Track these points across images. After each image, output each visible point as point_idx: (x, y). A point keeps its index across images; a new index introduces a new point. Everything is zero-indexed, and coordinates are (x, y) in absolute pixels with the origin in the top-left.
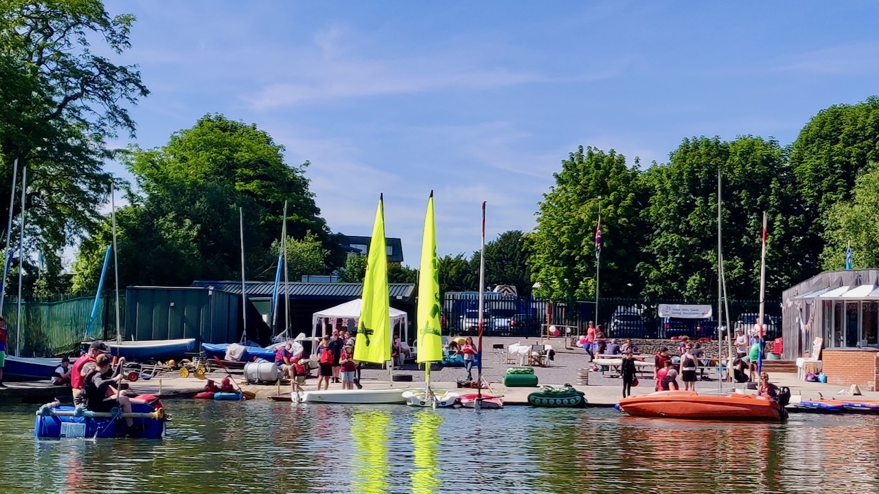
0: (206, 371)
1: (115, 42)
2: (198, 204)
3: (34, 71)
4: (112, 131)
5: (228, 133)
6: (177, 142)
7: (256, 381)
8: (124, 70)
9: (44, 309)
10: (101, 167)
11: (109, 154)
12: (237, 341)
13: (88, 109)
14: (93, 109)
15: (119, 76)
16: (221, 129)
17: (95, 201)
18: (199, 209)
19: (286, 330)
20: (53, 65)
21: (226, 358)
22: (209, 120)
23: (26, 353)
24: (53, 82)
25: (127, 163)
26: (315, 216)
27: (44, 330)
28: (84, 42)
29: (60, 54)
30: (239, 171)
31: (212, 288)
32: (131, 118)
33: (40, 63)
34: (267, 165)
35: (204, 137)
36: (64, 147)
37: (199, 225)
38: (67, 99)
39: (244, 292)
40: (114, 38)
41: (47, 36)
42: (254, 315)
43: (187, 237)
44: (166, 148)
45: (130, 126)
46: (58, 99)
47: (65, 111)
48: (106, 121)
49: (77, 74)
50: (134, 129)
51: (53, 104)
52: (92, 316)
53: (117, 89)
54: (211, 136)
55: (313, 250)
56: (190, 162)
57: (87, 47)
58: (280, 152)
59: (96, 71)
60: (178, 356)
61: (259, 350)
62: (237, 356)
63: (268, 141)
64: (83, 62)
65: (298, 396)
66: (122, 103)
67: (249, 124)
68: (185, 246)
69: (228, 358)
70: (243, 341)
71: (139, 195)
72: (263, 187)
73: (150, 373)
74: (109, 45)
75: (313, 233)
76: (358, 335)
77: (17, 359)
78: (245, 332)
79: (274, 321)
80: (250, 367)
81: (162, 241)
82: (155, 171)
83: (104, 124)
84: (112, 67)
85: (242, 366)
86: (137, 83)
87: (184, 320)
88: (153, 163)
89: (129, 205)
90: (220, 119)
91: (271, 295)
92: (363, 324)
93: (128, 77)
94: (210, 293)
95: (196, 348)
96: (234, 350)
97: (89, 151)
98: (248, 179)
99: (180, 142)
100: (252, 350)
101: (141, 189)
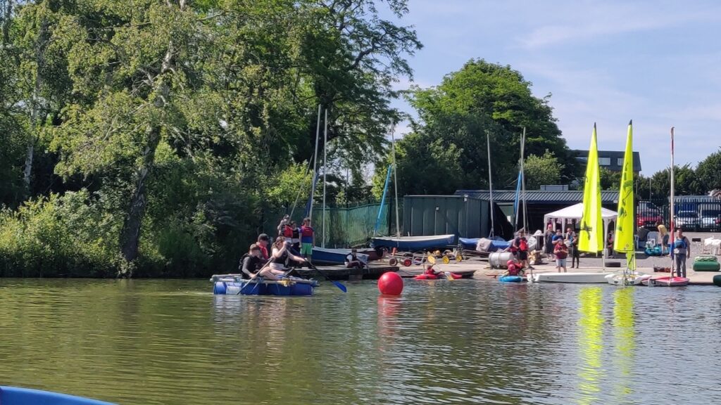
0: (463, 259)
1: (397, 9)
2: (460, 131)
3: (337, 34)
4: (396, 77)
5: (488, 73)
6: (448, 82)
7: (498, 266)
8: (403, 30)
9: (343, 213)
10: (388, 105)
11: (394, 95)
12: (487, 237)
13: (377, 61)
14: (382, 61)
15: (400, 35)
16: (482, 70)
17: (384, 131)
18: (461, 135)
19: (524, 228)
20: (351, 28)
21: (477, 249)
22: (473, 64)
23: (330, 246)
24: (352, 42)
25: (410, 100)
26: (558, 137)
27: (344, 229)
28: (373, 10)
29: (355, 20)
30: (496, 103)
31: (467, 196)
32: (410, 66)
33: (342, 27)
34: (519, 98)
35: (469, 78)
36: (359, 92)
37: (462, 149)
38: (362, 54)
39: (491, 199)
40: (397, 6)
41: (347, 6)
42: (500, 216)
43: (451, 158)
44: (440, 87)
45: (409, 73)
46: (356, 54)
47: (361, 63)
48: (391, 70)
49: (369, 34)
50: (411, 75)
51: (352, 58)
52: (379, 217)
53: (399, 45)
54: (474, 77)
55: (551, 165)
56: (457, 98)
57: (375, 14)
58: (528, 87)
59: (382, 32)
60: (442, 248)
61: (503, 243)
62: (485, 248)
63: (520, 79)
64: (373, 25)
65: (532, 277)
66: (403, 55)
67: (504, 64)
68: (450, 164)
69: (478, 249)
70: (491, 236)
71: (420, 124)
72: (515, 115)
73: (420, 260)
74: (392, 12)
75: (550, 151)
76: (581, 232)
77: (323, 249)
78: (492, 230)
79: (517, 221)
80: (494, 256)
81: (433, 161)
82: (431, 105)
83: (389, 72)
84: (395, 28)
85: (487, 255)
86: (413, 39)
87: (446, 220)
88: (429, 99)
89: (413, 132)
90: (481, 62)
91: (514, 201)
92: (585, 223)
93: (407, 35)
94: (465, 200)
95: (456, 241)
96: (482, 243)
97: (378, 94)
98: (502, 110)
99: (451, 82)
100: (496, 243)
101: (421, 119)
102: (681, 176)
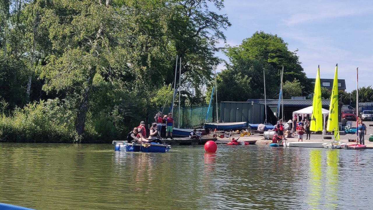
0: (251, 134)
1: (218, 5)
2: (250, 69)
3: (187, 19)
4: (217, 41)
5: (265, 39)
6: (245, 43)
7: (268, 138)
8: (221, 16)
9: (190, 111)
10: (213, 55)
11: (216, 50)
12: (263, 123)
13: (208, 33)
14: (210, 32)
15: (220, 19)
16: (262, 37)
17: (211, 68)
18: (251, 71)
19: (282, 119)
20: (195, 16)
21: (258, 130)
22: (258, 34)
23: (182, 127)
24: (195, 22)
25: (225, 53)
26: (302, 72)
27: (190, 119)
28: (206, 6)
29: (196, 11)
30: (269, 54)
31: (253, 102)
32: (225, 35)
33: (190, 15)
34: (281, 51)
35: (256, 41)
36: (198, 48)
37: (251, 78)
38: (200, 29)
39: (265, 104)
40: (218, 4)
41: (193, 4)
42: (270, 112)
43: (245, 82)
44: (241, 46)
45: (224, 38)
46: (197, 29)
47: (200, 33)
48: (215, 37)
49: (204, 19)
50: (225, 40)
51: (195, 31)
52: (208, 113)
53: (219, 24)
54: (258, 40)
55: (297, 86)
56: (250, 51)
57: (207, 8)
58: (286, 46)
59: (211, 17)
60: (240, 129)
61: (271, 126)
62: (262, 129)
63: (282, 41)
64: (206, 14)
65: (286, 144)
66: (221, 30)
67: (274, 35)
68: (245, 85)
69: (258, 129)
70: (266, 123)
71: (230, 65)
72: (279, 60)
73: (229, 135)
74: (215, 7)
75: (297, 79)
76: (311, 121)
77: (178, 129)
78: (266, 119)
79: (279, 115)
80: (266, 133)
81: (236, 84)
82: (236, 55)
83: (214, 38)
84: (217, 16)
85: (263, 133)
86: (227, 21)
87: (242, 114)
88: (235, 52)
89: (227, 69)
90: (262, 33)
91: (277, 105)
92: (314, 116)
93: (223, 19)
94: (252, 104)
95: (247, 125)
96: (261, 126)
97: (208, 49)
98: (273, 58)
99: (246, 43)
100: (268, 126)
101: (231, 62)
102: (366, 92)
